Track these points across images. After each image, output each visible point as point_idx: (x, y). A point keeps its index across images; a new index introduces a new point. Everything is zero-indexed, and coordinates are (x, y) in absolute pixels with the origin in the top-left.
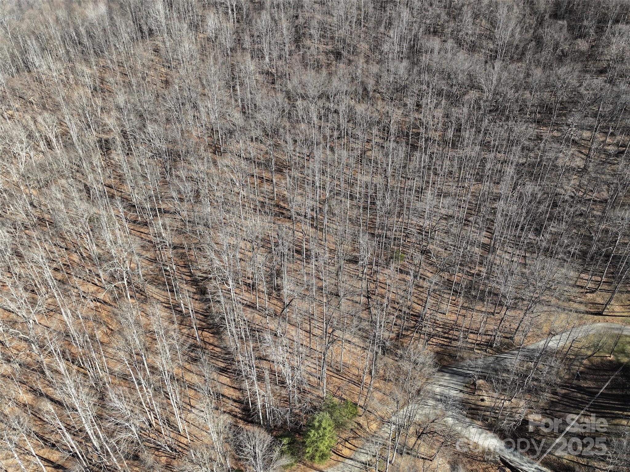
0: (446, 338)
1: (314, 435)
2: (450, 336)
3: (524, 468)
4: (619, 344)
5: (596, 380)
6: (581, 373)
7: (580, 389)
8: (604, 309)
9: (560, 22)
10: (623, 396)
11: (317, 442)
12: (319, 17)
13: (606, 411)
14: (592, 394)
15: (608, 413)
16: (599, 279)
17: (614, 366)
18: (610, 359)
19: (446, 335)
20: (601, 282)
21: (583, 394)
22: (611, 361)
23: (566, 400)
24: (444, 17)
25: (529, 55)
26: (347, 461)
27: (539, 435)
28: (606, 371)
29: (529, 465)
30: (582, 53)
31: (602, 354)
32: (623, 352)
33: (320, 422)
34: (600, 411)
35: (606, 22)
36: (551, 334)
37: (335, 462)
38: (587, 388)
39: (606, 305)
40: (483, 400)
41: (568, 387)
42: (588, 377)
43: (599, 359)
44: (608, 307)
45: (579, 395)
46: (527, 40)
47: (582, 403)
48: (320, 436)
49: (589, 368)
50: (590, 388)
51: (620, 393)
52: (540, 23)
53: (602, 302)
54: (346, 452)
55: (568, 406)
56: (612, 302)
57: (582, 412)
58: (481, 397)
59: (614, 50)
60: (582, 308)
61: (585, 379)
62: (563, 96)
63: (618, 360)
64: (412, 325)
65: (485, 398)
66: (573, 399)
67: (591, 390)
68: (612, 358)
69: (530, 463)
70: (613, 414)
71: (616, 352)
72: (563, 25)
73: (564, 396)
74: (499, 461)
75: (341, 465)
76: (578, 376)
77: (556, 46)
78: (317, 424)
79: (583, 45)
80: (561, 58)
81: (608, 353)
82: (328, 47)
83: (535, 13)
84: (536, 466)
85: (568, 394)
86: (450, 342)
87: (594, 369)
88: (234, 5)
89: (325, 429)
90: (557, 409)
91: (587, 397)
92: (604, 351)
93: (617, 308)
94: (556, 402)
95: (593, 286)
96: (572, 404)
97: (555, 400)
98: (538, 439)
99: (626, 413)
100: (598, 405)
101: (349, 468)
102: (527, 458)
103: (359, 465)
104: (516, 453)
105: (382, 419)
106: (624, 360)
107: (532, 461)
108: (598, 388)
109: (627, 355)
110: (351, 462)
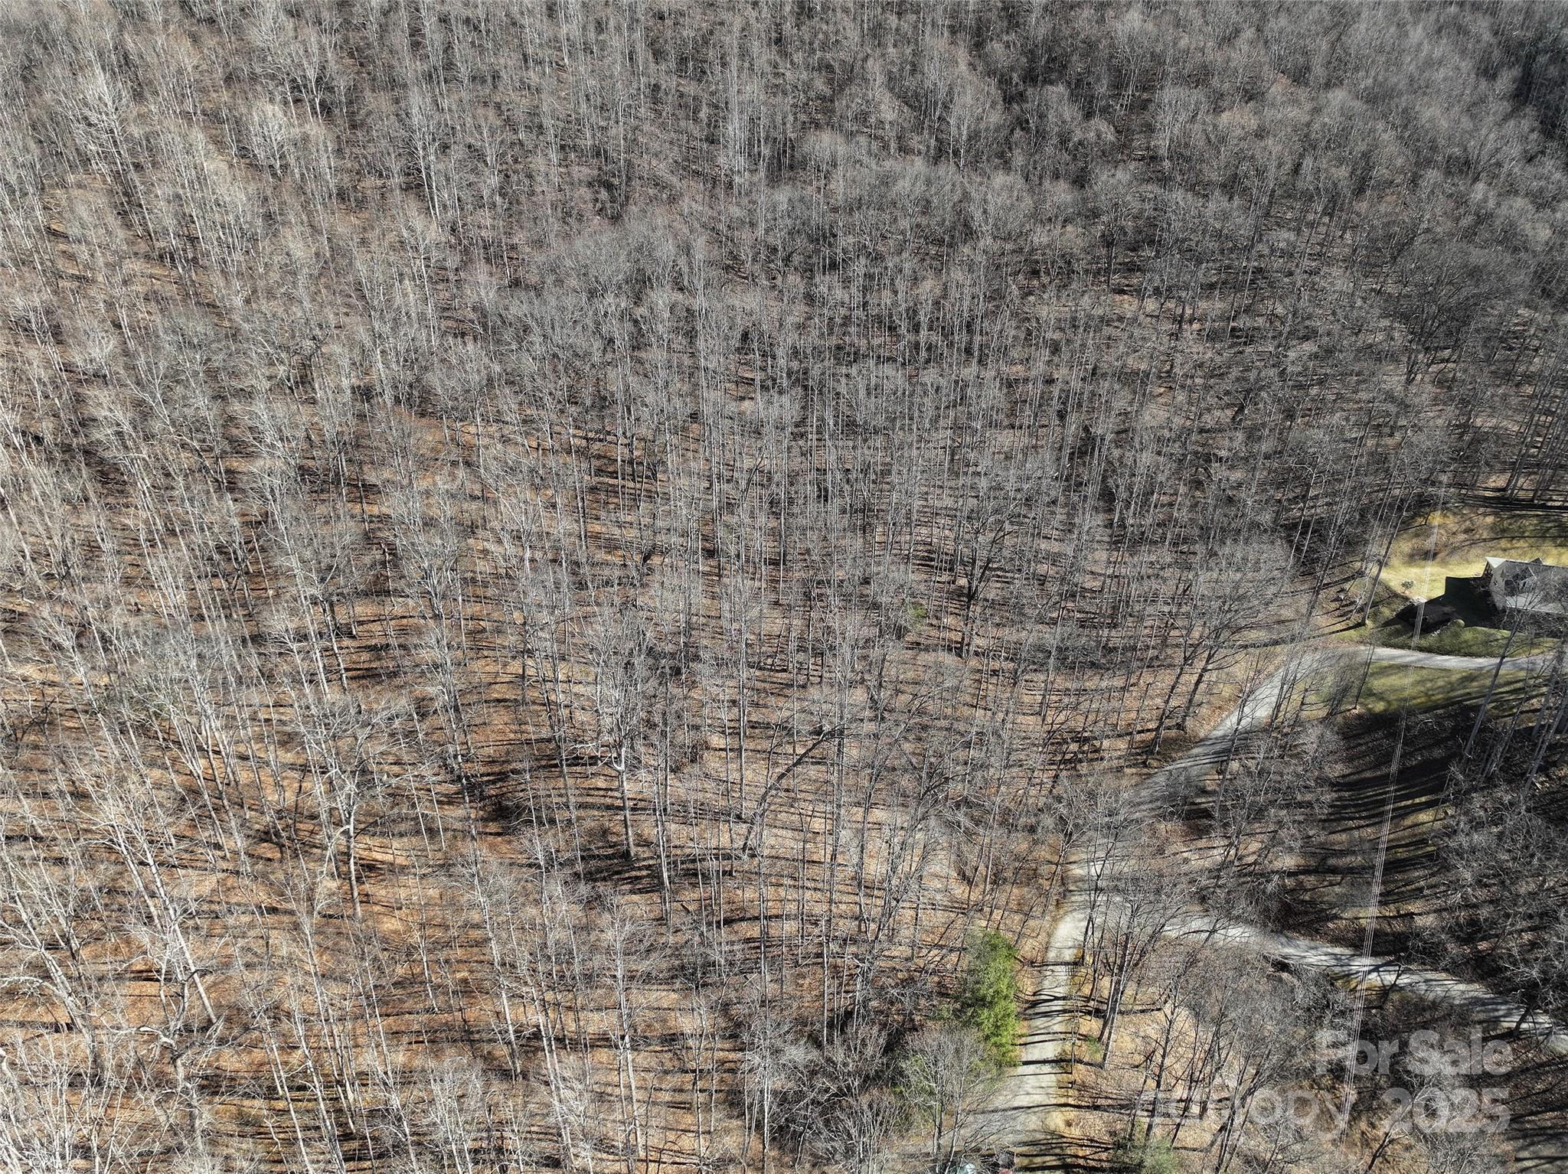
7: (1330, 784)
9: (1051, 88)
13: (1387, 808)
14: (1355, 786)
15: (1391, 810)
17: (1369, 723)
18: (1357, 711)
21: (1339, 790)
22: (1359, 717)
27: (1306, 890)
28: (1359, 736)
29: (1314, 952)
32: (1371, 694)
34: (1376, 811)
38: (1340, 777)
40: (1186, 861)
43: (1340, 719)
57: (1355, 824)
63: (1369, 710)
68: (1359, 709)
69: (1312, 948)
72: (1062, 94)
74: (1266, 965)
75: (1015, 1082)
81: (1349, 703)
84: (1326, 950)
86: (1075, 768)
91: (1347, 794)
98: (1307, 898)
99: (1417, 801)
100: (1372, 802)
101: (1032, 1081)
102: (1303, 942)
103: (1047, 1068)
104: (1283, 940)
105: (1032, 963)
106: (1380, 707)
107: (1313, 944)
108: (1358, 773)
109: (1380, 697)
110: (1031, 1068)
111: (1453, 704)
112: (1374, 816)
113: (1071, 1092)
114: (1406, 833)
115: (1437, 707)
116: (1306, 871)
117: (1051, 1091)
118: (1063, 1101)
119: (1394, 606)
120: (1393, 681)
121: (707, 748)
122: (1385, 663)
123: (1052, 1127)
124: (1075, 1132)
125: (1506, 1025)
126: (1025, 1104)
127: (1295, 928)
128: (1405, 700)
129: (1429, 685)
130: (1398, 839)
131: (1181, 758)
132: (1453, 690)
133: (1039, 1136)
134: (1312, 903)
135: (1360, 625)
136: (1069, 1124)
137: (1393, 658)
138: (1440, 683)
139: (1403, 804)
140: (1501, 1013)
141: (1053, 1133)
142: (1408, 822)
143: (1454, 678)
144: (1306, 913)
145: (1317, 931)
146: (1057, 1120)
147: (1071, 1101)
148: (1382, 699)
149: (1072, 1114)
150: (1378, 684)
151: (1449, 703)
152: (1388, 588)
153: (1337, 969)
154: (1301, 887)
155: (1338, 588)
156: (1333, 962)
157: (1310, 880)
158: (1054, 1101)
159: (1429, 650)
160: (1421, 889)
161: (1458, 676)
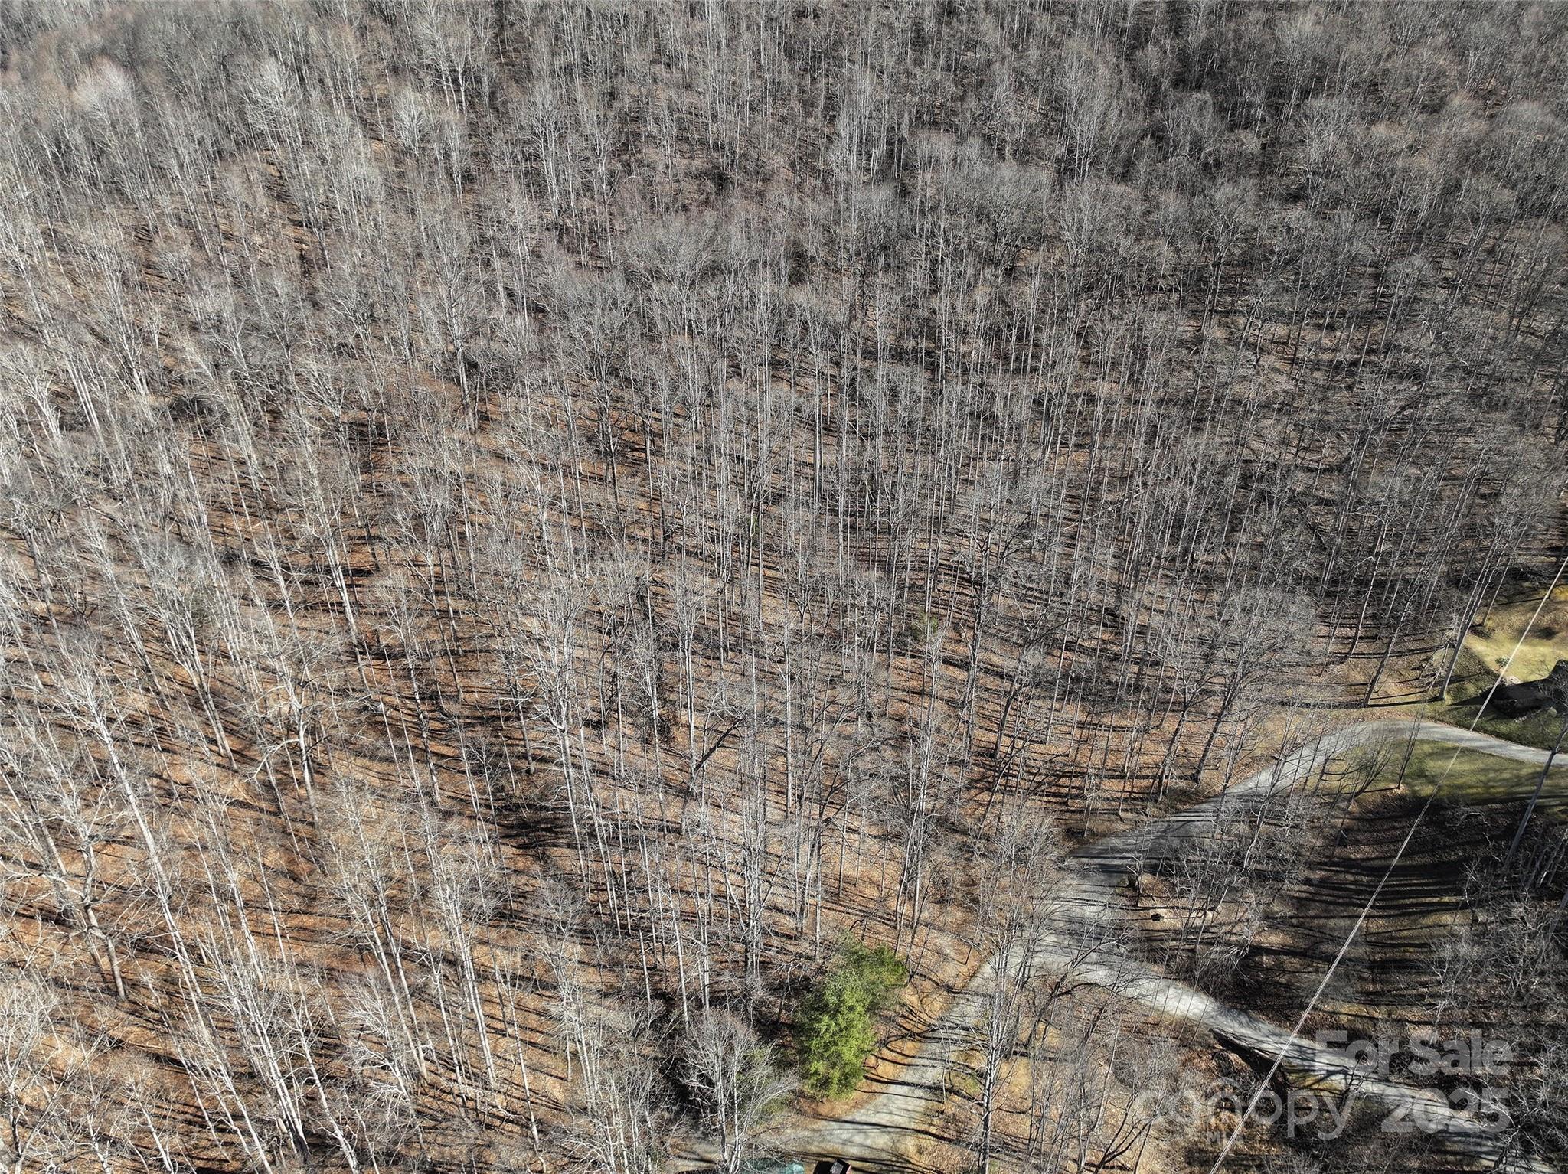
0: (1054, 795)
1: (829, 1026)
2: (1064, 790)
3: (1265, 1046)
4: (1412, 759)
5: (1379, 842)
6: (1347, 830)
7: (1349, 865)
8: (1369, 694)
9: (1196, 95)
10: (1435, 866)
11: (836, 1044)
12: (664, 95)
13: (1408, 902)
14: (1378, 872)
15: (1412, 905)
16: (1351, 633)
17: (1411, 806)
18: (1399, 792)
19: (1053, 790)
20: (1354, 638)
21: (1357, 874)
22: (1401, 798)
23: (1325, 891)
24: (951, 88)
25: (1143, 166)
26: (893, 1088)
27: (1284, 972)
28: (1395, 818)
29: (1275, 1039)
30: (1250, 159)
31: (1381, 786)
32: (1421, 774)
33: (839, 994)
34: (1395, 903)
35: (1284, 95)
36: (1275, 758)
37: (865, 1096)
38: (1362, 860)
39: (1372, 684)
40: (1156, 917)
41: (1325, 864)
42: (1360, 837)
43: (1377, 797)
44: (1376, 688)
45: (1350, 877)
46: (1134, 134)
47: (1359, 892)
48: (841, 1030)
49: (1360, 819)
50: (1368, 859)
51: (1429, 860)
52: (1154, 99)
53: (1361, 679)
54: (886, 1070)
55: (1331, 903)
56: (1382, 678)
57: (1365, 912)
58: (1152, 912)
59: (1314, 150)
60: (1325, 696)
61: (1356, 843)
62: (1229, 248)
63: (1414, 792)
64: (977, 776)
65: (1160, 911)
66: (1340, 887)
67: (1369, 864)
68: (1403, 789)
69: (1275, 1035)
70: (1424, 904)
71: (1408, 776)
72: (1205, 102)
73: (1323, 883)
74: (1213, 1041)
75: (882, 1099)
76: (1342, 838)
77: (1197, 146)
78: (833, 1000)
79: (1251, 142)
80: (1210, 169)
81: (1393, 781)
82: (697, 163)
83: (1142, 77)
84: (1291, 1039)
85: (1328, 878)
86: (1065, 803)
87: (1372, 820)
88: (460, 71)
89: (851, 1009)
90: (1312, 913)
91: (1365, 879)
92: (1386, 779)
93: (1391, 687)
94: (1306, 899)
95: (1340, 648)
96: (1339, 897)
97: (1304, 895)
98: (1283, 980)
99: (1446, 899)
100: (1392, 893)
101: (900, 1102)
102: (1267, 1026)
103: (920, 1093)
104: (1244, 1019)
105: (949, 989)
106: (1427, 790)
107: (1278, 1030)
108: (1385, 858)
109: (1431, 780)
110: (903, 1090)
111: (1513, 800)
112: (1390, 907)
113: (935, 1121)
114: (1424, 932)
115: (1493, 801)
116: (1292, 952)
117: (914, 1115)
118: (923, 1127)
119: (1482, 684)
120: (1452, 764)
121: (676, 724)
122: (1450, 744)
123: (902, 1150)
124: (925, 1161)
125: (1485, 1163)
126: (883, 1122)
127: (1261, 1009)
128: (1460, 787)
129: (1492, 775)
130: (1411, 938)
131: (1186, 811)
132: (1518, 785)
133: (885, 1156)
134: (1288, 986)
135: (1438, 698)
136: (920, 1152)
137: (1461, 740)
138: (1506, 775)
139: (1428, 900)
140: (1485, 1149)
141: (899, 1156)
142: (1428, 921)
143: (1524, 772)
144: (1278, 996)
145: (1287, 1018)
146: (909, 1146)
147: (933, 1130)
148: (1433, 782)
149: (928, 1142)
150: (1432, 766)
151: (1511, 798)
152: (1481, 663)
153: (1296, 1062)
154: (1280, 968)
155: (1423, 656)
156: (1295, 1054)
157: (1292, 963)
158: (913, 1126)
159: (1508, 737)
160: (1422, 996)
161: (1530, 771)
